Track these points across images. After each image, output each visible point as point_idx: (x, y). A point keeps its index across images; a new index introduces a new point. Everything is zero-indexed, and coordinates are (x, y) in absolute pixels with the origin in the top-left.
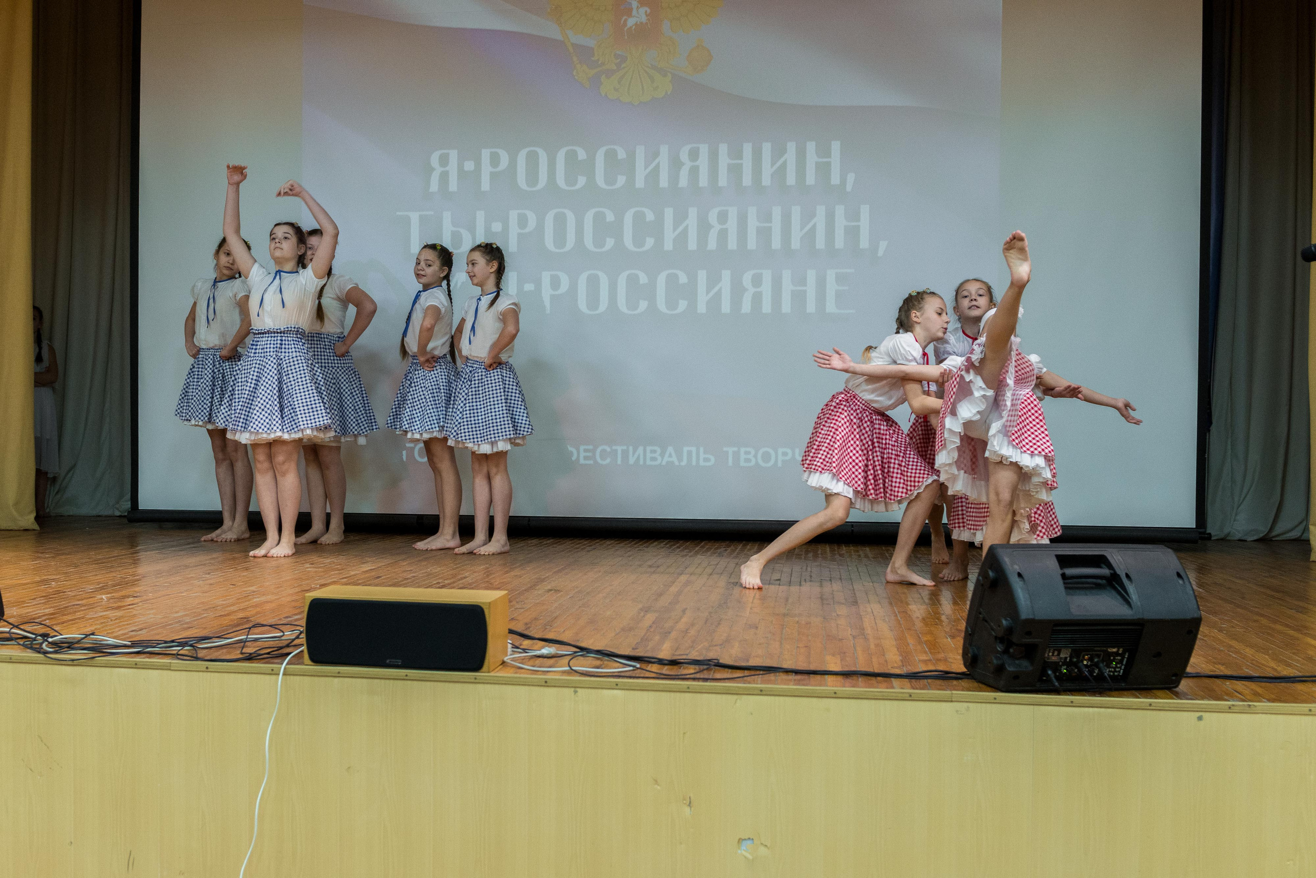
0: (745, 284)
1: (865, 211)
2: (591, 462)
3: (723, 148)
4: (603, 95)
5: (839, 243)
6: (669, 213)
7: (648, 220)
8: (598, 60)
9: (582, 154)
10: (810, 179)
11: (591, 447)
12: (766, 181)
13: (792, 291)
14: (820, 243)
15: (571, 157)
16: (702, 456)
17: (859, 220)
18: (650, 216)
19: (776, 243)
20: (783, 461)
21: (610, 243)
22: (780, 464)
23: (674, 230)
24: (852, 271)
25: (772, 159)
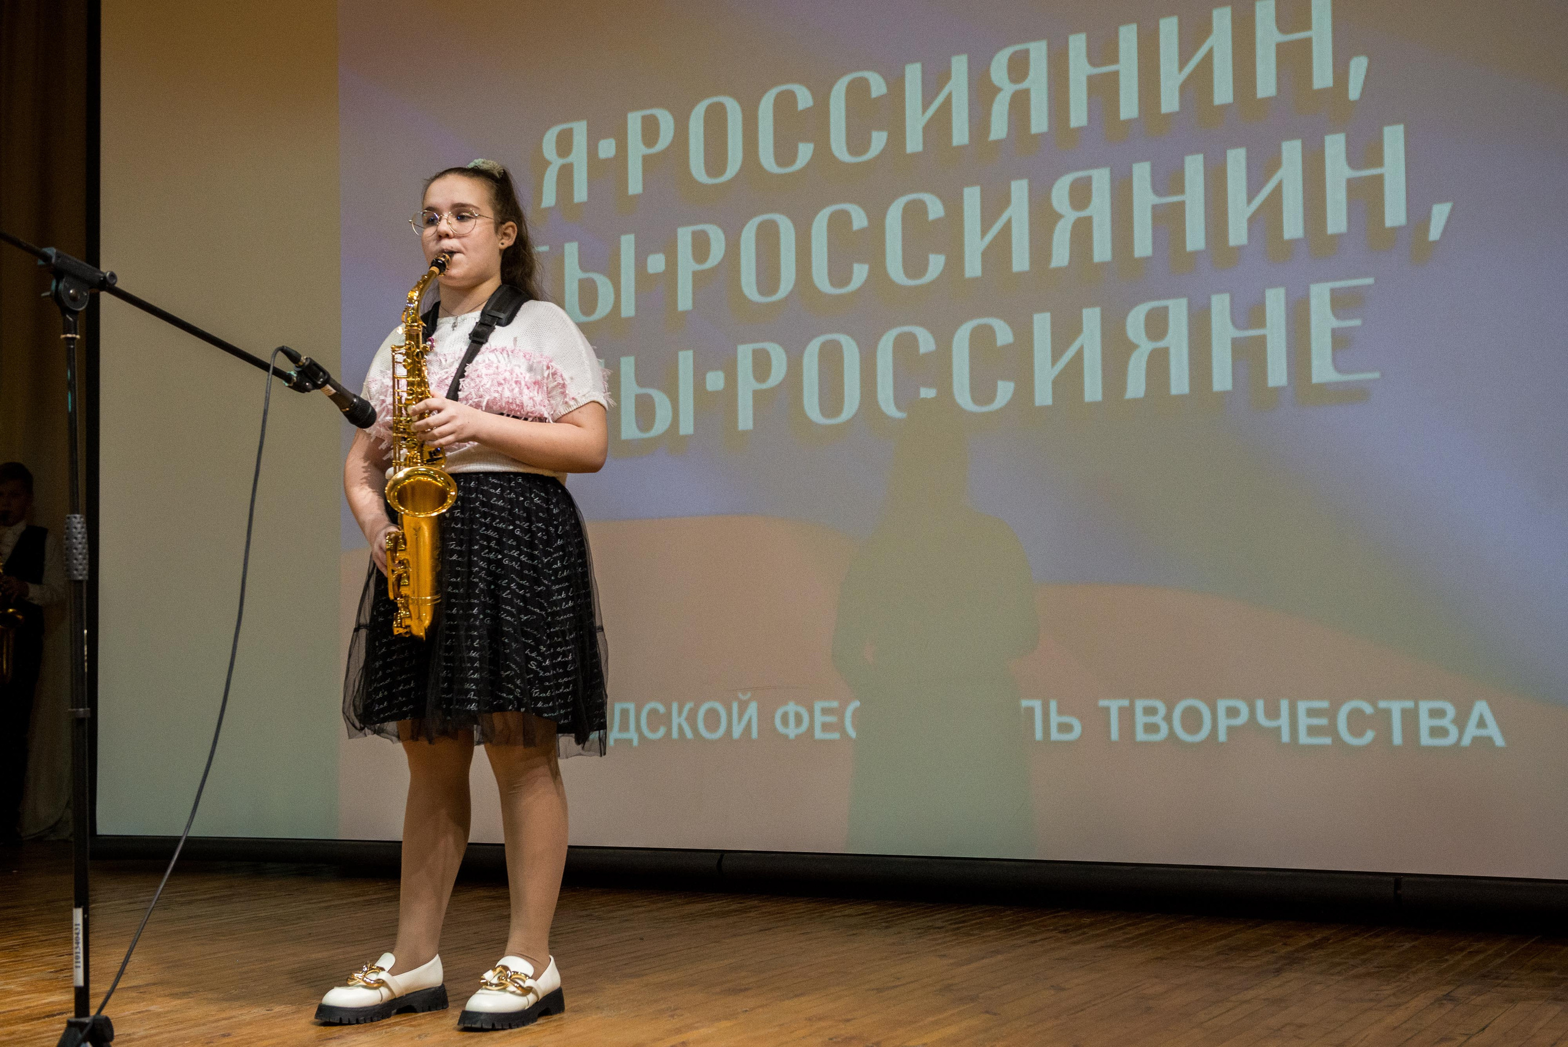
0: (1131, 334)
1: (1394, 138)
2: (836, 736)
3: (1077, 44)
5: (1337, 221)
6: (972, 197)
7: (932, 216)
9: (804, 98)
10: (1266, 85)
11: (835, 704)
12: (1170, 102)
13: (1234, 341)
14: (1293, 227)
15: (785, 102)
16: (1055, 719)
17: (1380, 163)
18: (935, 209)
19: (1195, 238)
20: (1230, 729)
21: (860, 273)
22: (1222, 737)
23: (984, 232)
24: (1369, 281)
25: (1181, 54)
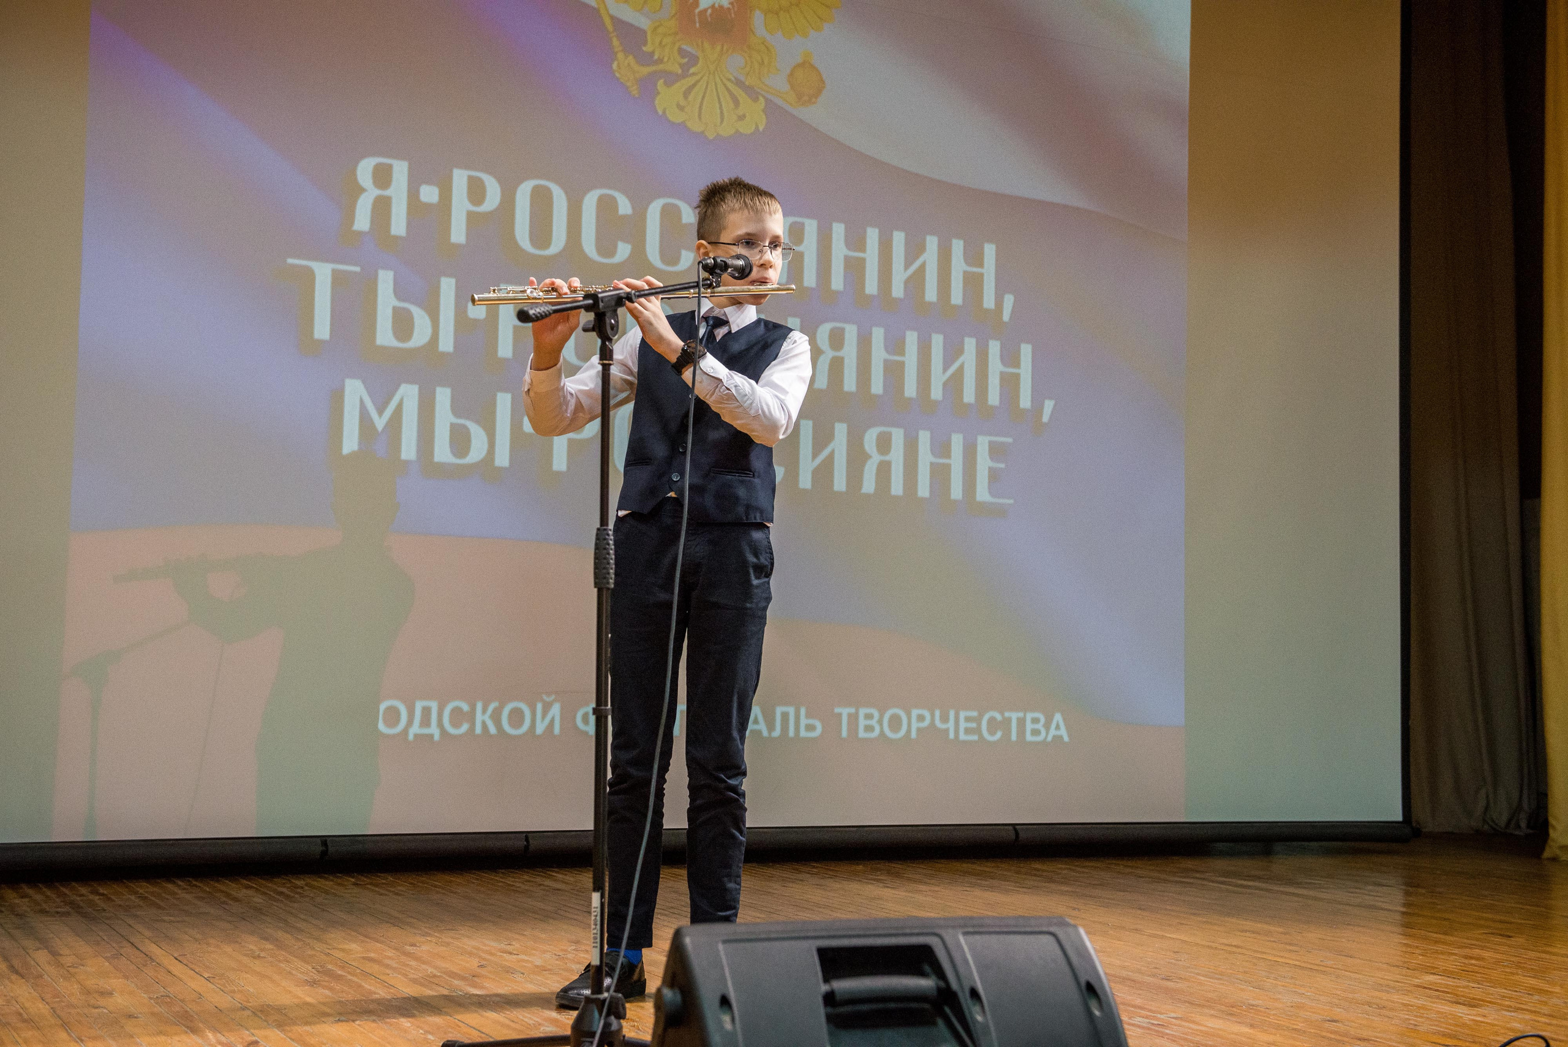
0: (867, 447)
1: (1026, 353)
3: (838, 230)
4: (660, 113)
5: (994, 397)
8: (652, 54)
9: (624, 206)
10: (957, 296)
12: (898, 290)
13: (932, 465)
14: (969, 395)
15: (606, 206)
16: (803, 721)
17: (1018, 366)
19: (910, 389)
20: (918, 730)
24: (1010, 440)
25: (906, 258)
